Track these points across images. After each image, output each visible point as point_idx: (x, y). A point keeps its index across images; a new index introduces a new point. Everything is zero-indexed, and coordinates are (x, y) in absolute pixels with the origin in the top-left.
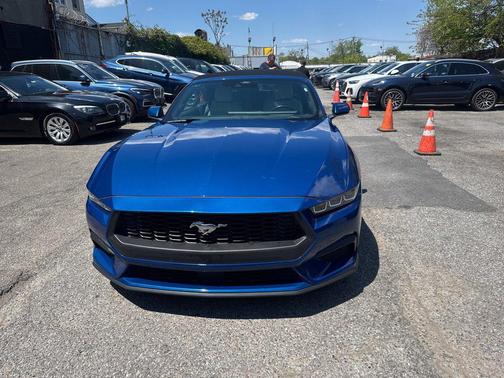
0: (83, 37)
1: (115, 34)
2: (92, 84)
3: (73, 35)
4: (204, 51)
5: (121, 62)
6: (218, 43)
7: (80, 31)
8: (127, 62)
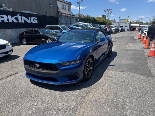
0: (66, 19)
1: (75, 18)
2: (63, 31)
3: (64, 18)
4: (102, 22)
5: (74, 25)
6: (108, 19)
7: (65, 17)
8: (75, 25)
